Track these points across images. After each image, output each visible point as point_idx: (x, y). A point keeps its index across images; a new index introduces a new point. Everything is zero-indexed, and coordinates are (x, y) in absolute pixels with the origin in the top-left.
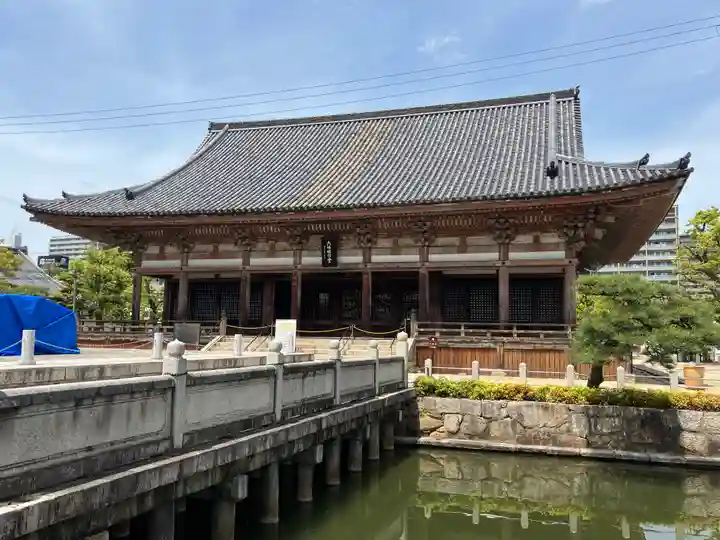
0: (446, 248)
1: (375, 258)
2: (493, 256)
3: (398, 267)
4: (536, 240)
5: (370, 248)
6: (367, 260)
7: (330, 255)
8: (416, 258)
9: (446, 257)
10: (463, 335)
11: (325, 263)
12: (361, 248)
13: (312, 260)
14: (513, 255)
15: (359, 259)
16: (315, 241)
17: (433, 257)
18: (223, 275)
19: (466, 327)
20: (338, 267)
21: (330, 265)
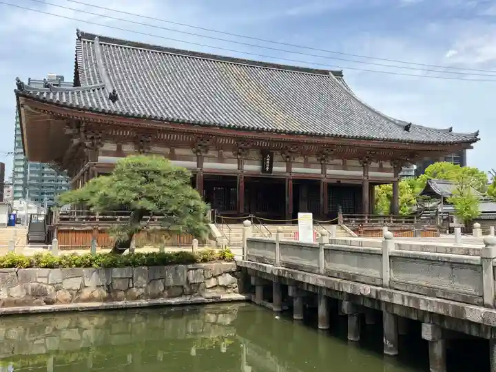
0: (336, 166)
2: (361, 173)
3: (311, 177)
5: (291, 162)
6: (289, 170)
7: (268, 165)
8: (319, 171)
9: (335, 172)
11: (263, 170)
12: (286, 161)
15: (284, 169)
16: (254, 154)
17: (329, 172)
20: (273, 174)
21: (267, 172)
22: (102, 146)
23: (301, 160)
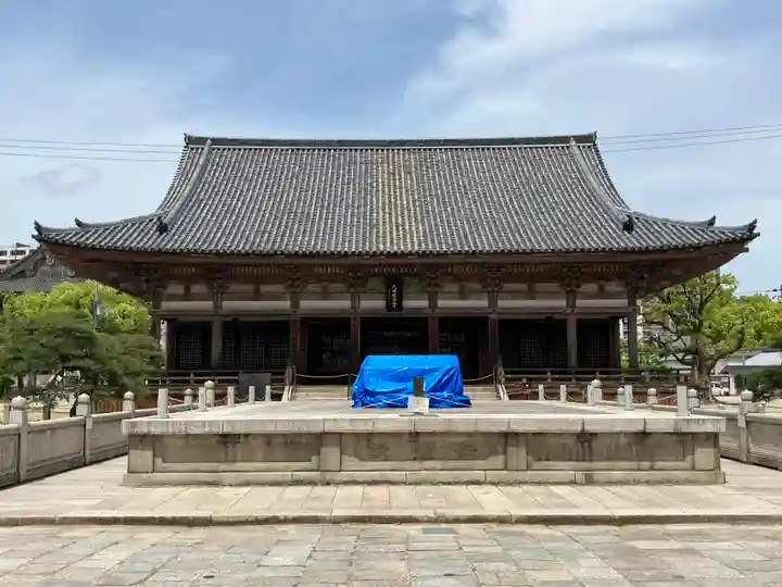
0: (515, 294)
1: (441, 303)
2: (562, 303)
4: (601, 288)
5: (436, 293)
6: (433, 305)
7: (395, 300)
8: (484, 303)
9: (514, 304)
10: (549, 381)
11: (389, 306)
12: (427, 292)
13: (373, 304)
14: (580, 303)
15: (424, 303)
16: (376, 283)
17: (502, 303)
18: (243, 319)
19: (552, 373)
20: (404, 312)
21: (395, 310)
22: (165, 288)
23: (454, 287)
